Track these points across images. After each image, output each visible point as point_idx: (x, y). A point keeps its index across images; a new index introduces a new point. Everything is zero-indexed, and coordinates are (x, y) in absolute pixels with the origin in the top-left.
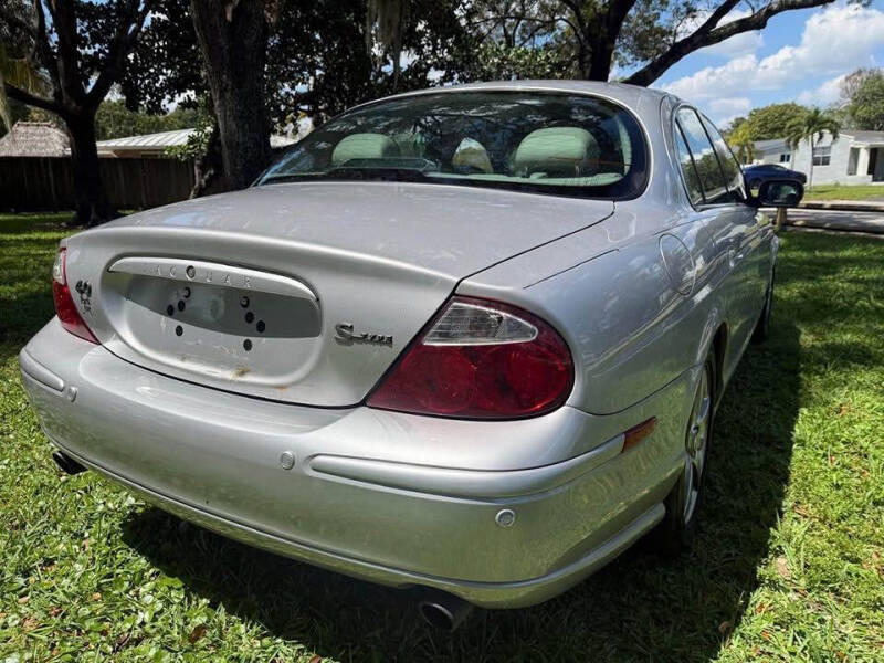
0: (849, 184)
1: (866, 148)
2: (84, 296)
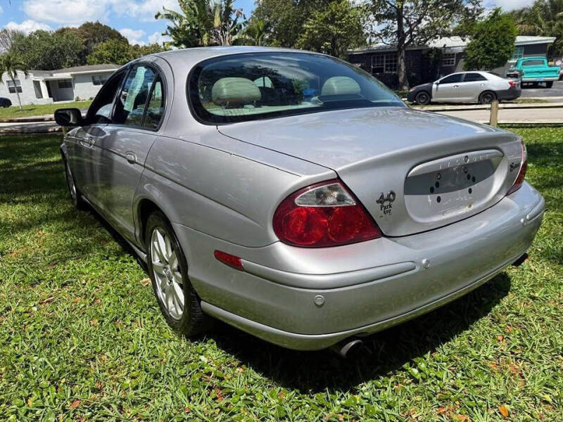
0: (40, 104)
1: (43, 81)
2: (386, 204)
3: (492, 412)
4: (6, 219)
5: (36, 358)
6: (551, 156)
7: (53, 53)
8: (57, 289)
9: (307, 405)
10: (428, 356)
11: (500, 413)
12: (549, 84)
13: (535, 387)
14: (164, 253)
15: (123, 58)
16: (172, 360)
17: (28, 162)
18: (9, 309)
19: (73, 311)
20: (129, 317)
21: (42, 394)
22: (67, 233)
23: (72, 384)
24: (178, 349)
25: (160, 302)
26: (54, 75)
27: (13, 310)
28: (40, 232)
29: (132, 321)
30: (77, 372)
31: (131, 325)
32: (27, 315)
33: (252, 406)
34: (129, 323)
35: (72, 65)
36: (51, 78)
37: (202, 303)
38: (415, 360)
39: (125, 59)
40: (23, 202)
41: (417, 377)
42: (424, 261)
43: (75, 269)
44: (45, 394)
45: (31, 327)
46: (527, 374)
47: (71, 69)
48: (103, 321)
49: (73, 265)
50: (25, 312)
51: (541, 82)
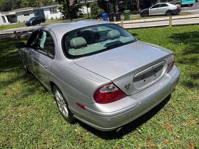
0: (5, 25)
1: (5, 16)
2: (127, 87)
3: (162, 143)
4: (4, 79)
5: (24, 134)
6: (190, 38)
7: (7, 4)
8: (26, 107)
9: (108, 144)
10: (144, 124)
11: (164, 143)
12: (192, 5)
13: (175, 133)
14: (60, 97)
15: (34, 4)
16: (66, 131)
17: (6, 53)
18: (12, 116)
19: (33, 115)
20: (51, 116)
21: (28, 146)
22: (26, 84)
23: (37, 142)
24: (67, 127)
25: (60, 111)
26: (9, 13)
27: (13, 116)
28: (16, 84)
29: (52, 118)
30: (38, 138)
31: (52, 119)
32: (18, 118)
33: (92, 145)
34: (51, 118)
35: (15, 8)
36: (8, 14)
37: (74, 115)
38: (140, 127)
39: (35, 4)
40: (8, 72)
41: (141, 133)
42: (140, 103)
43: (31, 99)
44: (29, 146)
45: (21, 123)
46: (173, 129)
47: (15, 10)
48: (43, 119)
49: (30, 98)
50: (17, 117)
51: (189, 4)
